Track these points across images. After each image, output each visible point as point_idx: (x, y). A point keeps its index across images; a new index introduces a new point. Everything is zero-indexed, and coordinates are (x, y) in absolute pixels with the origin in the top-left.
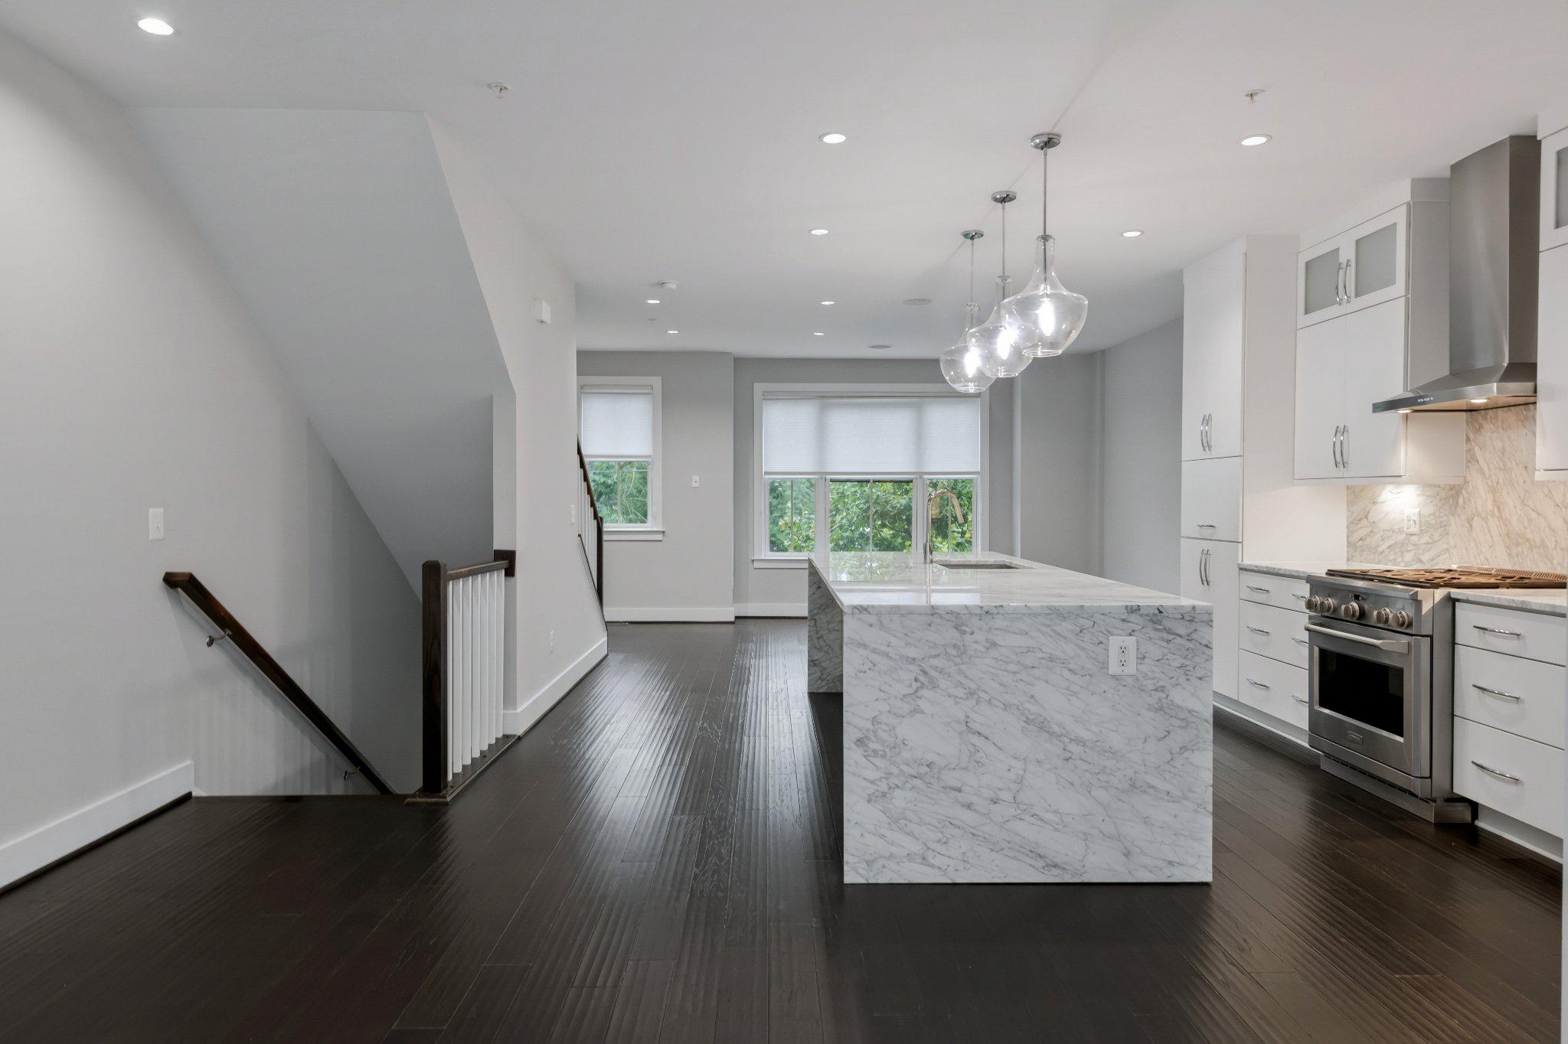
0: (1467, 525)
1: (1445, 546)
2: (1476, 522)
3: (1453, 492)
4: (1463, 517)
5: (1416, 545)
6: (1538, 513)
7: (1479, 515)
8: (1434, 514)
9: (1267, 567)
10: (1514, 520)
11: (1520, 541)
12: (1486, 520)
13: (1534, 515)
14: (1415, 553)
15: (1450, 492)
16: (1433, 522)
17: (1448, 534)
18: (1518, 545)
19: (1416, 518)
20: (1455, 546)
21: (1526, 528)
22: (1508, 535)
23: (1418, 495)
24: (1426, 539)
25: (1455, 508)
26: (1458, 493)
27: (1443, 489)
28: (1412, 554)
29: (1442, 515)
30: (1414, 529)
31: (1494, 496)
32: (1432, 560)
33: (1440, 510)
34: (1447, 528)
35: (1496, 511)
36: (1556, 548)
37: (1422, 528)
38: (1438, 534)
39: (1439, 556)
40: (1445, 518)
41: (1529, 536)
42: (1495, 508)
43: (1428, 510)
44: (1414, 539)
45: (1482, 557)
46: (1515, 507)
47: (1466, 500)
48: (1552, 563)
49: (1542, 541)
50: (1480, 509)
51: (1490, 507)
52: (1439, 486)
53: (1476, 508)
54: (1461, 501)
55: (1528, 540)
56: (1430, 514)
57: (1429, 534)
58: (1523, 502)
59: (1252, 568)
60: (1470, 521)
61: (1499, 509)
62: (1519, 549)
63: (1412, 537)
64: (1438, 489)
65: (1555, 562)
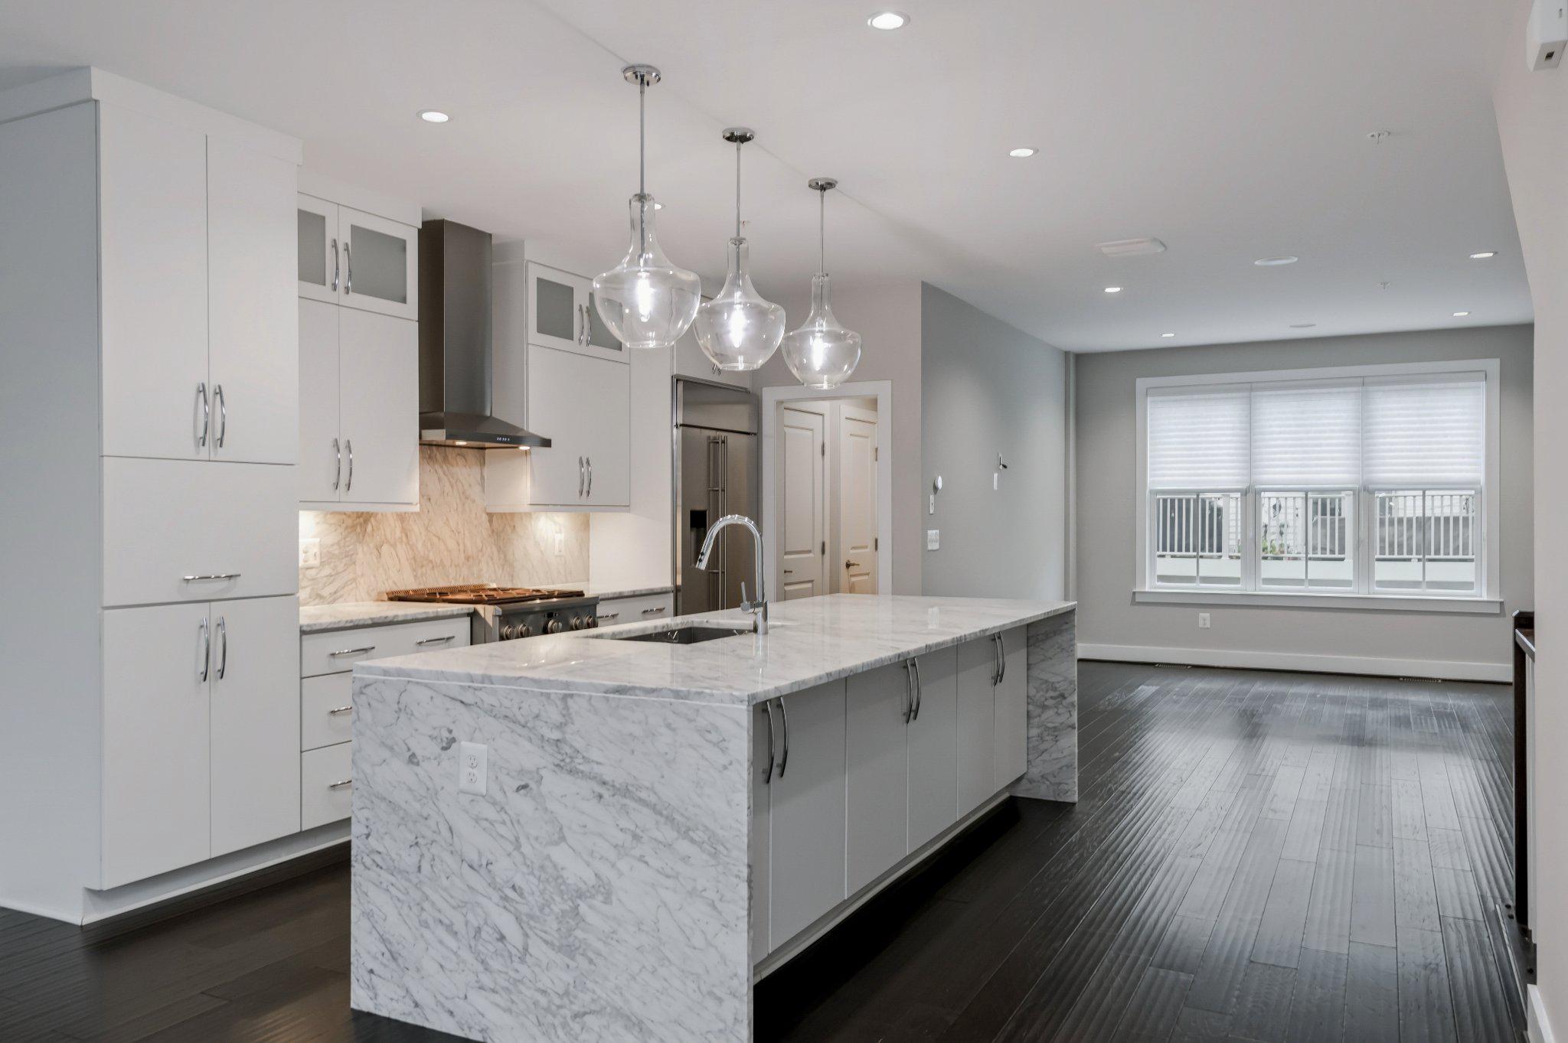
0: (376, 552)
1: (351, 576)
2: (385, 548)
3: (361, 520)
4: (371, 545)
5: (313, 580)
6: (439, 538)
7: (388, 542)
8: (338, 543)
9: (371, 619)
10: (420, 545)
11: (425, 563)
12: (394, 546)
13: (435, 540)
14: (313, 589)
15: (358, 520)
16: (337, 552)
17: (354, 563)
18: (422, 567)
19: (316, 550)
20: (363, 575)
21: (429, 551)
22: (414, 558)
23: (318, 523)
24: (327, 571)
25: (364, 536)
26: (366, 521)
27: (349, 516)
28: (308, 590)
29: (347, 544)
30: (315, 562)
31: (402, 524)
32: (335, 593)
33: (345, 538)
34: (354, 557)
35: (404, 539)
36: (451, 565)
37: (323, 560)
38: (342, 565)
39: (343, 588)
40: (351, 547)
41: (431, 557)
42: (403, 534)
43: (332, 538)
44: (312, 572)
45: (390, 582)
46: (421, 533)
47: (375, 528)
48: (448, 577)
49: (441, 560)
50: (389, 537)
51: (398, 533)
52: (345, 514)
53: (385, 535)
54: (369, 528)
55: (431, 561)
56: (333, 545)
57: (332, 565)
58: (427, 529)
59: (341, 625)
60: (378, 548)
61: (407, 536)
62: (424, 569)
63: (309, 570)
64: (344, 516)
65: (451, 577)
